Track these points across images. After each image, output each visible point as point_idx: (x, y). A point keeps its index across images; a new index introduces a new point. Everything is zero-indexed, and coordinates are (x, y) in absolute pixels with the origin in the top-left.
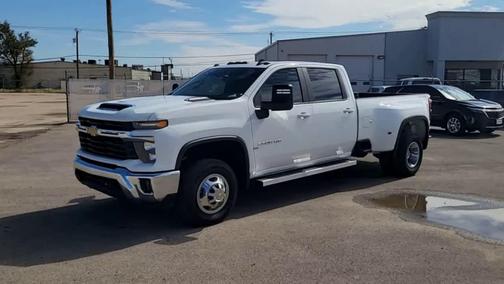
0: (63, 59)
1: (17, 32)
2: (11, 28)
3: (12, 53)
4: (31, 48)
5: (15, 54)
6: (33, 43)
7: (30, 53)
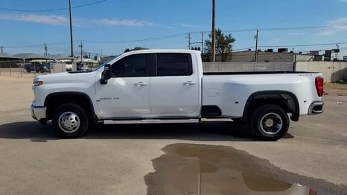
0: (250, 50)
1: (225, 34)
2: (222, 33)
3: (221, 47)
4: (232, 44)
5: (223, 48)
6: (233, 40)
7: (231, 46)
